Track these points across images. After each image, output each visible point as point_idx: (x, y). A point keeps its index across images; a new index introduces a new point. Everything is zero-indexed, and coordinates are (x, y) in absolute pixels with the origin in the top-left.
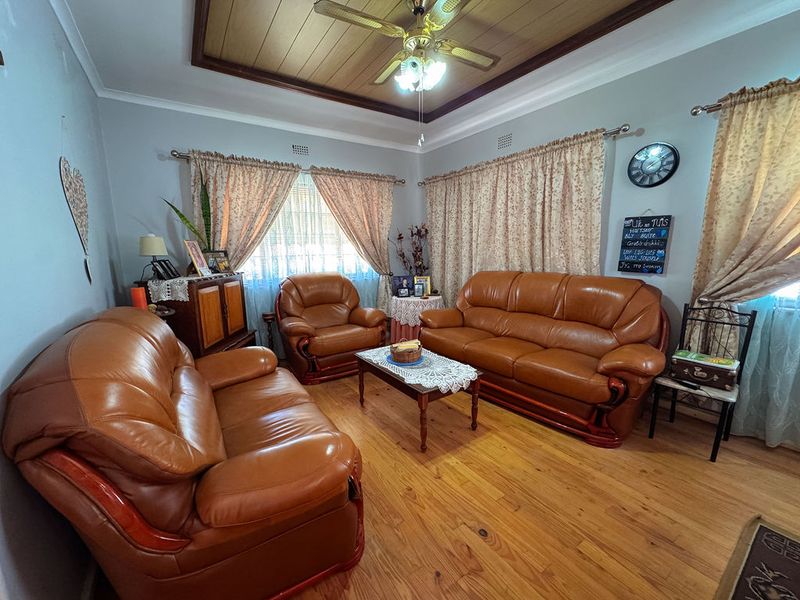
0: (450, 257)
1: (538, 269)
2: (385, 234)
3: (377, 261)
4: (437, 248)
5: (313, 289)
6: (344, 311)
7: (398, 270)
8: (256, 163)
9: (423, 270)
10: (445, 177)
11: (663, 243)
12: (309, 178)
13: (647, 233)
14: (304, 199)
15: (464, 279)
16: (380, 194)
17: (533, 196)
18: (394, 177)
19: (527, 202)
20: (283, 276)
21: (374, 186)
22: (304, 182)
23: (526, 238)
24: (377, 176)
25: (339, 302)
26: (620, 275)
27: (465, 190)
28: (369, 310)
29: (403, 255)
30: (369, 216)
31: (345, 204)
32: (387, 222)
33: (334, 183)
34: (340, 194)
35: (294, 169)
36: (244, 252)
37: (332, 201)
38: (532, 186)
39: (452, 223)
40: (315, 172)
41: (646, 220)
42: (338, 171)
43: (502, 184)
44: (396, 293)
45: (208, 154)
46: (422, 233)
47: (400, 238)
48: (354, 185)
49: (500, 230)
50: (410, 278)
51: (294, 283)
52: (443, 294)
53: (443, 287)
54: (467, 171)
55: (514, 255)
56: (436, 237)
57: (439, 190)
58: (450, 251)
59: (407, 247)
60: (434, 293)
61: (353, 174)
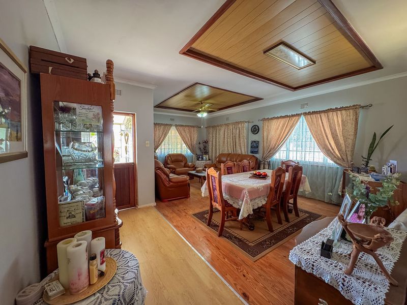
0: (214, 149)
1: (235, 153)
2: (195, 142)
3: (192, 150)
4: (210, 147)
5: (175, 158)
6: (183, 164)
7: (199, 153)
9: (206, 153)
10: (213, 127)
11: (257, 147)
12: (174, 127)
13: (255, 145)
14: (173, 133)
15: (218, 155)
16: (194, 131)
17: (233, 134)
18: (198, 126)
19: (232, 136)
20: (166, 154)
21: (192, 129)
22: (173, 129)
23: (232, 144)
24: (193, 126)
25: (182, 161)
26: (251, 154)
27: (218, 131)
28: (190, 164)
29: (200, 149)
30: (191, 137)
31: (184, 134)
32: (196, 139)
33: (181, 128)
34: (182, 131)
35: (171, 125)
37: (181, 134)
38: (232, 131)
39: (214, 140)
40: (176, 126)
41: (255, 142)
42: (182, 125)
43: (226, 131)
44: (198, 160)
46: (206, 142)
47: (200, 143)
48: (187, 129)
49: (226, 142)
50: (202, 155)
51: (170, 156)
52: (212, 160)
53: (212, 157)
54: (218, 126)
55: (230, 151)
56: (210, 143)
57: (211, 130)
58: (214, 148)
59: (202, 146)
60: (209, 160)
61: (186, 126)
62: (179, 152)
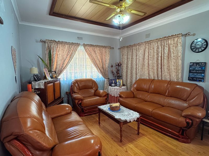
0: (129, 73)
1: (160, 78)
2: (107, 65)
3: (104, 74)
4: (125, 70)
5: (83, 84)
6: (93, 91)
7: (111, 77)
8: (66, 43)
9: (120, 77)
10: (127, 47)
11: (204, 71)
12: (82, 47)
13: (198, 68)
15: (134, 81)
16: (106, 52)
17: (158, 54)
18: (110, 47)
19: (156, 56)
20: (73, 79)
21: (104, 49)
22: (81, 48)
23: (155, 68)
24: (105, 46)
25: (92, 88)
26: (189, 82)
27: (134, 52)
28: (101, 91)
29: (113, 72)
30: (102, 59)
31: (94, 55)
32: (108, 61)
33: (91, 49)
34: (93, 52)
35: (78, 45)
36: (61, 72)
37: (90, 55)
38: (157, 51)
39: (130, 62)
40: (85, 45)
41: (197, 64)
42: (92, 45)
43: (147, 50)
44: (110, 85)
45: (51, 40)
46: (119, 65)
47: (112, 66)
48: (97, 50)
49: (146, 65)
50: (115, 80)
51: (77, 82)
52: (126, 85)
53: (126, 83)
54: (135, 45)
55: (151, 74)
56: (124, 66)
57: (125, 51)
58: (129, 71)
59: (114, 70)
60: (124, 85)
61: (97, 46)
62: (89, 77)
